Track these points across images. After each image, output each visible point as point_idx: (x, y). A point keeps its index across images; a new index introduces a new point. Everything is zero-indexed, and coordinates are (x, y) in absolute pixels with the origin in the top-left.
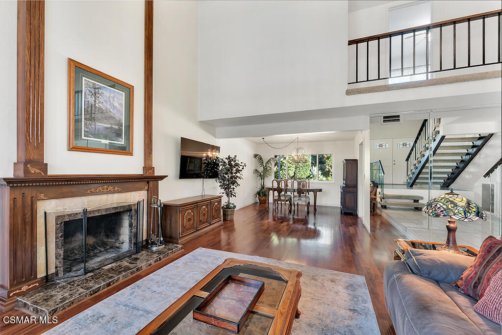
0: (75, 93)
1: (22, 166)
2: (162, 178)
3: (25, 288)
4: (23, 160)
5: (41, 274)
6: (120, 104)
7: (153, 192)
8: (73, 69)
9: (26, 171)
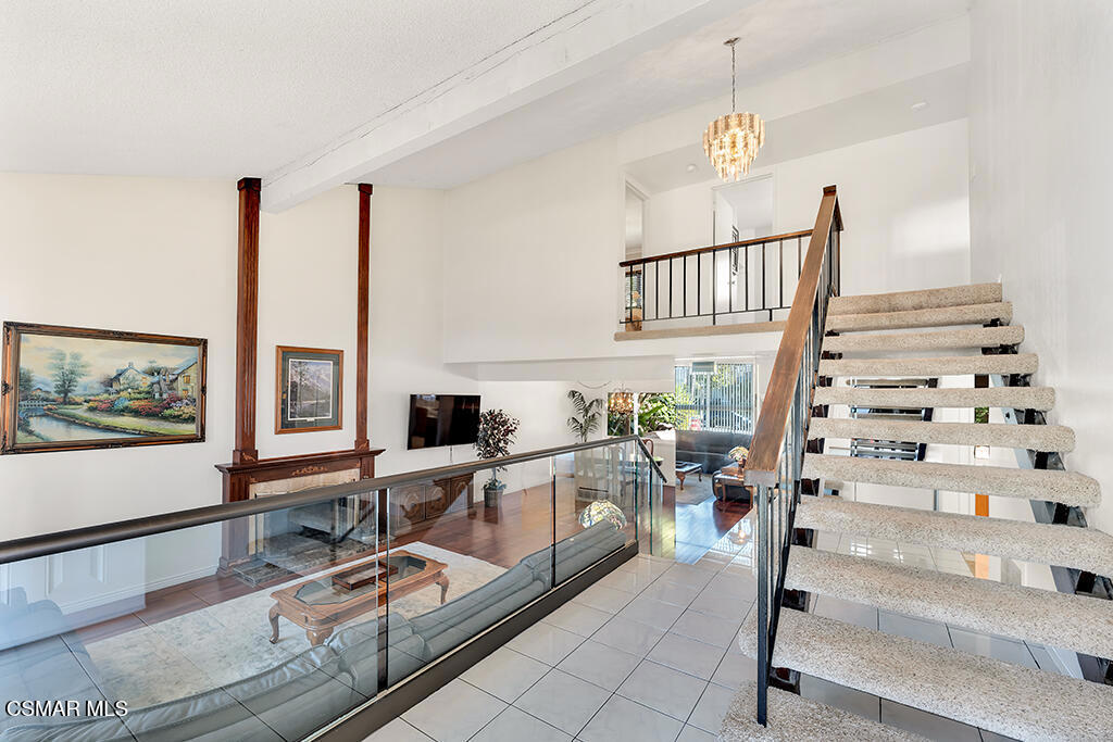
0: (283, 373)
1: (239, 454)
2: (379, 452)
3: (240, 562)
4: (239, 448)
5: (252, 552)
6: (327, 376)
7: (368, 471)
8: (280, 352)
9: (242, 459)
